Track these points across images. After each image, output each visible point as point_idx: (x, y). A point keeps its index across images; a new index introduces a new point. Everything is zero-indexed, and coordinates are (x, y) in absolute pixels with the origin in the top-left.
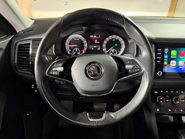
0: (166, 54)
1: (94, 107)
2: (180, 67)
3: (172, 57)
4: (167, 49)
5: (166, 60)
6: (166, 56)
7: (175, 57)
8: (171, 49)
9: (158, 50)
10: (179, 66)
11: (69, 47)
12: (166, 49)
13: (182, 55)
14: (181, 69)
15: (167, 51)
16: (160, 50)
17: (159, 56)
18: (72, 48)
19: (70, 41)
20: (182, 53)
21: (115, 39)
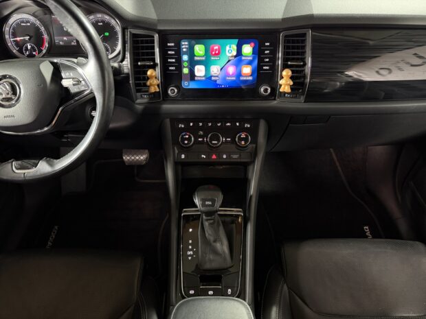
0: (185, 53)
1: (124, 158)
2: (213, 78)
3: (196, 58)
4: (187, 43)
5: (185, 64)
6: (185, 58)
7: (201, 58)
8: (193, 42)
9: (169, 44)
10: (211, 76)
11: (14, 41)
12: (183, 43)
13: (216, 54)
14: (216, 81)
15: (187, 46)
16: (173, 44)
17: (171, 56)
18: (21, 43)
19: (14, 29)
20: (216, 50)
21: (102, 21)
